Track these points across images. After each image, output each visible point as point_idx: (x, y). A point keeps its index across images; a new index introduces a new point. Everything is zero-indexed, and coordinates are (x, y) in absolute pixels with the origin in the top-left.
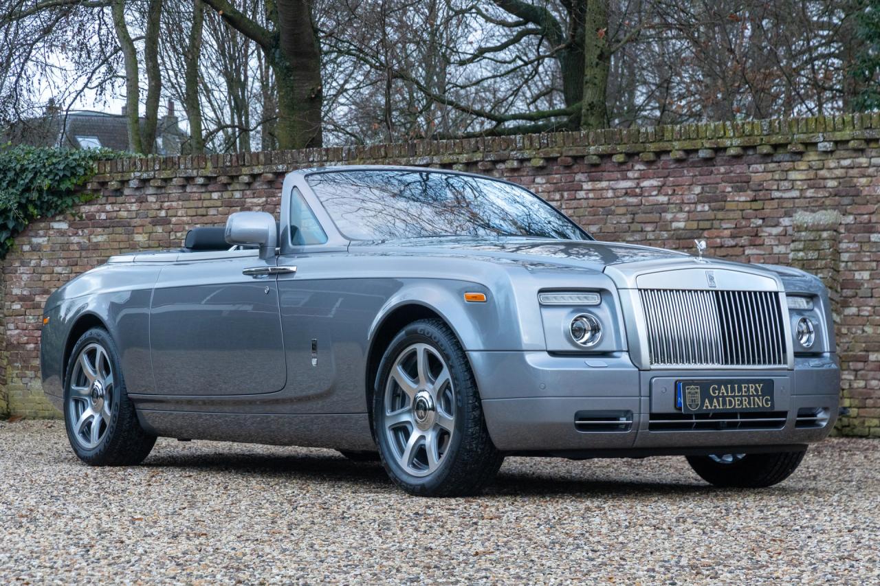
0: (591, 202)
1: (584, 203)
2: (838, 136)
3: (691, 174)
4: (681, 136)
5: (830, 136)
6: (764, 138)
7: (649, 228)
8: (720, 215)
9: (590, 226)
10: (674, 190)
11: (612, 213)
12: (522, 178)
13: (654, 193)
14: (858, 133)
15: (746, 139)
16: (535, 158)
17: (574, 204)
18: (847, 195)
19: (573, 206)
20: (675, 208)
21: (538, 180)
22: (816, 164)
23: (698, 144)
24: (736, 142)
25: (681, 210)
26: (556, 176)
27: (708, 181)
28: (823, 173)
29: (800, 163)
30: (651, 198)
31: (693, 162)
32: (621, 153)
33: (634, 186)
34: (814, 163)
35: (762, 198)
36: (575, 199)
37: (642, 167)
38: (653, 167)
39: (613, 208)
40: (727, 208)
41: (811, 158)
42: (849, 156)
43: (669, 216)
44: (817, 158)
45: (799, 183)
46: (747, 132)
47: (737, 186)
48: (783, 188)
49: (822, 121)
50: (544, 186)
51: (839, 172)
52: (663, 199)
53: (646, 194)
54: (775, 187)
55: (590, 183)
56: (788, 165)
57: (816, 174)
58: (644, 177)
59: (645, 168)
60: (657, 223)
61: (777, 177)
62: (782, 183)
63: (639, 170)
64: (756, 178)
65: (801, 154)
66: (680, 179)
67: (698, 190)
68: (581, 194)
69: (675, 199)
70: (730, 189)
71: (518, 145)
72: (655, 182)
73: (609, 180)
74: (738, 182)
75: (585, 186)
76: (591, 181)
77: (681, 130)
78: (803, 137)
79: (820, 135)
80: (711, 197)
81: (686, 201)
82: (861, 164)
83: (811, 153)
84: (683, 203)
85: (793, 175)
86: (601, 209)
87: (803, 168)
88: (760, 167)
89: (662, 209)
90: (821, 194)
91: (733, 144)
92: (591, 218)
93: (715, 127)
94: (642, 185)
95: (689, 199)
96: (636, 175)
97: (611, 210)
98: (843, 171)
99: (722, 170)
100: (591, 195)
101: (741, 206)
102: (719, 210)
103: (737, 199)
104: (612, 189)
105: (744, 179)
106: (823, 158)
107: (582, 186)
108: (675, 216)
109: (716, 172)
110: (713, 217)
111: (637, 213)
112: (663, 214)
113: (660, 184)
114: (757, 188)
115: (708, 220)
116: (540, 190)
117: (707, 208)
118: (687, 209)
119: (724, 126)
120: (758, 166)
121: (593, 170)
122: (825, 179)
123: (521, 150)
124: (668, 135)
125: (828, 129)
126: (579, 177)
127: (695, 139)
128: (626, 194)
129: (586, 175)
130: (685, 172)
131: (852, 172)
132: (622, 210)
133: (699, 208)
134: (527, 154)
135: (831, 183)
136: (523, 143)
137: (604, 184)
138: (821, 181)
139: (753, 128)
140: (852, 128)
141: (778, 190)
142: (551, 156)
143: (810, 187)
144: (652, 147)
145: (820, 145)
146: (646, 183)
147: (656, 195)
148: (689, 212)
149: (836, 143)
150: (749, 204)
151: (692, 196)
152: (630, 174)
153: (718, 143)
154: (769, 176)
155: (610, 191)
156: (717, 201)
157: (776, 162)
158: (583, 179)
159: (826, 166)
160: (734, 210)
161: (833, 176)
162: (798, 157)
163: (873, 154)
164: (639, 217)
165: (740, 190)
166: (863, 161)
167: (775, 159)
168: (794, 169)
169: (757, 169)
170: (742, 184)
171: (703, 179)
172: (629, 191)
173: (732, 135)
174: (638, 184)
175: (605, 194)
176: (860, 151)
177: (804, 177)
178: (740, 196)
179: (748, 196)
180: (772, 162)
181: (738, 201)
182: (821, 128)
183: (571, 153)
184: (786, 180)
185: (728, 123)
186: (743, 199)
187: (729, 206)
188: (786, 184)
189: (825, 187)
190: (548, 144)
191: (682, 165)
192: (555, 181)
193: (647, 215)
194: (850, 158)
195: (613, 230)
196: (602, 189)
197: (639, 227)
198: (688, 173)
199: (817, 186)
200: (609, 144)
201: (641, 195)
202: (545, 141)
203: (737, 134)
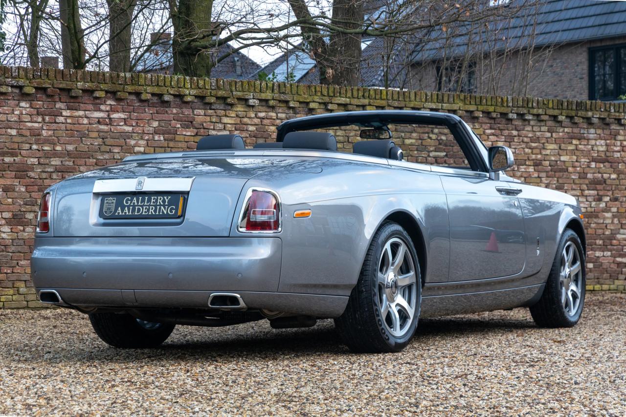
0: (69, 126)
1: (63, 127)
2: (263, 96)
3: (151, 112)
4: (152, 83)
5: (258, 95)
6: (213, 92)
7: (116, 150)
8: (171, 144)
9: (67, 145)
10: (137, 123)
11: (87, 136)
12: (9, 102)
13: (122, 124)
14: (276, 96)
15: (200, 91)
16: (28, 86)
17: (54, 126)
18: (262, 137)
19: (53, 128)
20: (138, 136)
21: (23, 104)
22: (241, 114)
23: (163, 90)
24: (193, 92)
25: (142, 139)
26: (39, 102)
27: (164, 119)
28: (246, 120)
29: (231, 112)
30: (118, 127)
31: (152, 103)
32: (102, 90)
33: (106, 116)
34: (240, 113)
35: (203, 134)
36: (55, 122)
37: (113, 103)
38: (121, 104)
39: (87, 132)
40: (176, 140)
41: (238, 109)
42: (264, 110)
43: (133, 142)
44: (242, 110)
45: (229, 126)
46: (200, 85)
47: (185, 124)
48: (218, 128)
49: (253, 85)
50: (28, 110)
51: (257, 121)
52: (129, 129)
53: (115, 124)
54: (212, 127)
55: (68, 111)
56: (223, 112)
57: (241, 121)
58: (113, 110)
59: (115, 104)
60: (122, 146)
61: (214, 120)
62: (217, 124)
63: (110, 105)
64: (199, 119)
65: (232, 105)
66: (142, 115)
67: (156, 124)
68: (61, 119)
69: (137, 129)
70: (179, 126)
71: (14, 74)
72: (122, 115)
73: (85, 111)
74: (185, 121)
75: (64, 113)
76: (70, 109)
77: (152, 79)
78: (239, 94)
79: (251, 94)
80: (166, 130)
81: (146, 132)
82: (272, 116)
83: (239, 106)
84: (144, 133)
85: (225, 120)
86: (76, 132)
87: (233, 115)
88: (202, 112)
89: (127, 136)
90: (244, 135)
91: (189, 93)
92: (67, 138)
93: (178, 79)
94: (112, 116)
95: (148, 130)
96: (108, 108)
97: (85, 134)
98: (259, 120)
99: (175, 111)
100: (69, 121)
101: (187, 139)
102: (171, 140)
103: (184, 133)
104: (87, 117)
105: (190, 119)
106: (247, 110)
107: (61, 113)
108: (137, 143)
109: (169, 112)
110: (166, 146)
111: (107, 138)
112: (128, 140)
113: (126, 117)
114: (199, 127)
115: (161, 147)
116: (24, 113)
117: (162, 138)
118: (147, 138)
119: (185, 79)
120: (200, 111)
121: (72, 101)
122: (248, 124)
123: (16, 78)
124: (142, 81)
125: (257, 90)
126: (59, 105)
127: (162, 86)
128: (99, 122)
129: (65, 104)
130: (147, 110)
131: (266, 122)
132: (95, 135)
133: (156, 138)
134: (21, 82)
135: (251, 128)
136: (19, 72)
137: (81, 113)
138: (245, 126)
139: (204, 83)
140: (271, 92)
141: (214, 129)
142: (44, 86)
143: (236, 130)
144: (129, 88)
145: (251, 101)
146: (115, 116)
147: (122, 125)
148: (147, 140)
149: (261, 100)
150: (192, 137)
151: (151, 128)
152: (103, 107)
153: (180, 91)
154: (208, 119)
155: (85, 119)
156: (170, 134)
157: (214, 109)
158: (63, 107)
159: (248, 116)
160: (181, 141)
161: (253, 123)
162: (230, 107)
163: (280, 111)
164: (109, 141)
165: (188, 127)
166: (273, 115)
167: (213, 107)
168: (226, 116)
169: (200, 113)
170: (189, 123)
171: (160, 117)
172: (101, 120)
173: (189, 86)
174: (108, 116)
175: (81, 121)
176: (273, 108)
177: (233, 122)
178: (187, 131)
179: (193, 132)
180: (211, 109)
181: (185, 135)
182: (252, 89)
183: (61, 86)
184: (220, 122)
185: (187, 78)
186: (189, 134)
187: (178, 138)
188: (220, 126)
189: (247, 130)
190: (41, 75)
191: (143, 105)
192: (38, 107)
193: (115, 140)
194: (266, 112)
195: (87, 150)
196: (80, 117)
197: (108, 148)
198: (149, 111)
199: (242, 129)
200: (94, 82)
201: (111, 124)
202: (39, 74)
203: (193, 87)
